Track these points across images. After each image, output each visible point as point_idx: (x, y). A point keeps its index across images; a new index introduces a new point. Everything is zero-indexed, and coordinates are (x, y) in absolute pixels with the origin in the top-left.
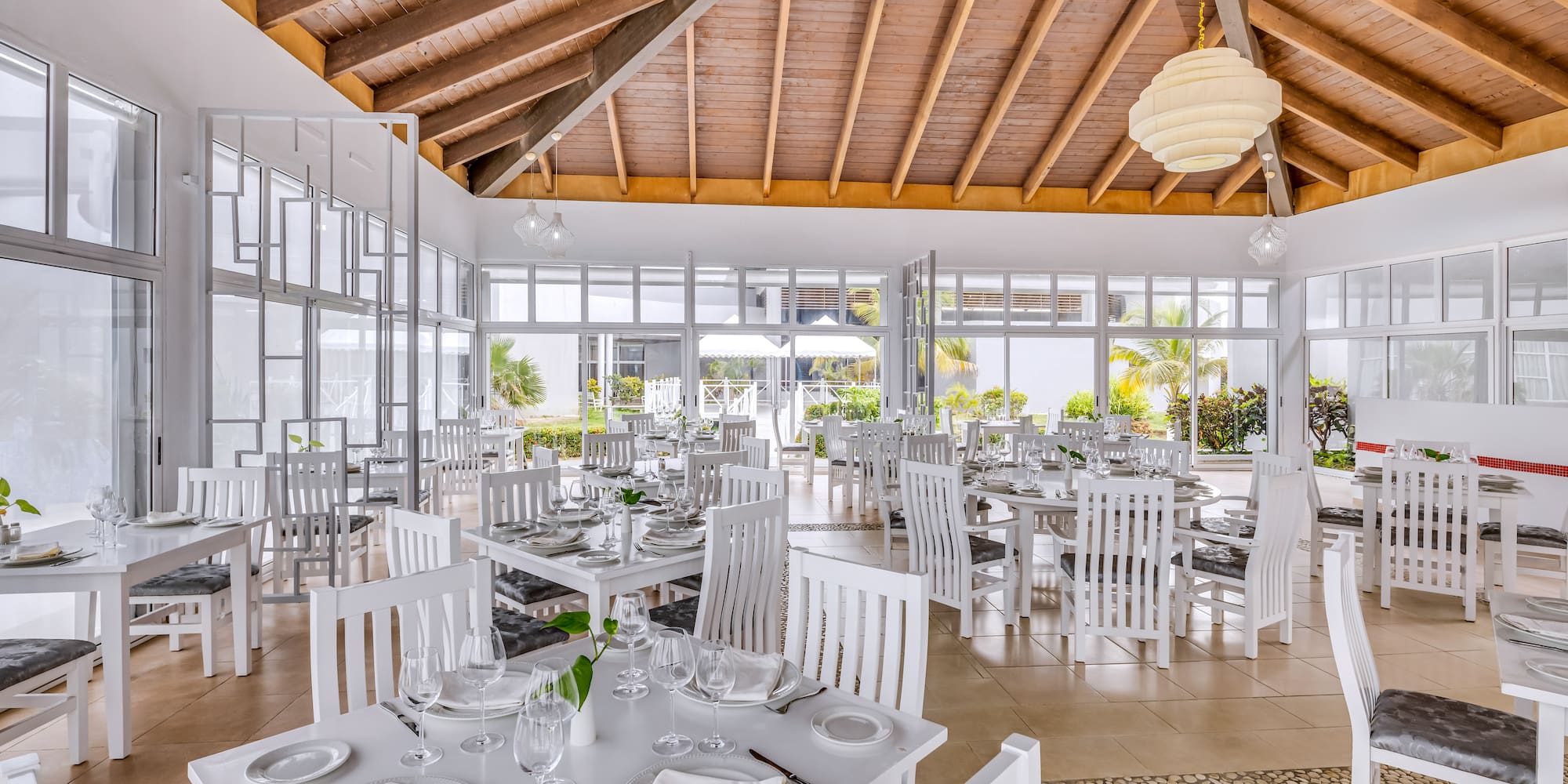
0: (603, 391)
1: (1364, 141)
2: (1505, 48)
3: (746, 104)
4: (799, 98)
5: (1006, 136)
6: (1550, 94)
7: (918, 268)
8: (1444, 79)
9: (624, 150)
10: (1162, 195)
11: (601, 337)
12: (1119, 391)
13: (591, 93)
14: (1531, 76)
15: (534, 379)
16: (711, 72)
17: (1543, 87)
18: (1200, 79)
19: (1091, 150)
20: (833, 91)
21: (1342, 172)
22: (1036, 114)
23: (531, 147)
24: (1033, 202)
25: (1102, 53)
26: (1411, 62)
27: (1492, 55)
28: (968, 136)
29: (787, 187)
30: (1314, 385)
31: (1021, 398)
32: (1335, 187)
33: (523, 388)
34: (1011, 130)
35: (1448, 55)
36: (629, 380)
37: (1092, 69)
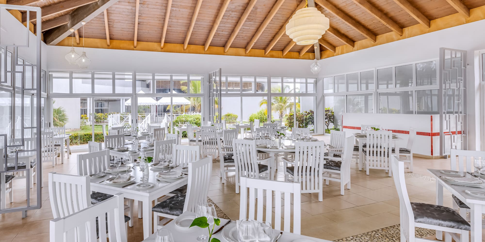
0: (89, 119)
1: (341, 38)
2: (380, 14)
3: (157, 16)
4: (175, 15)
5: (242, 32)
6: (390, 27)
7: (215, 74)
8: (363, 21)
9: (109, 30)
10: (286, 53)
11: (88, 99)
12: (265, 113)
13: (99, 7)
14: (386, 22)
15: (63, 115)
16: (145, 3)
17: (388, 25)
18: (308, 16)
19: (267, 38)
20: (188, 13)
21: (334, 47)
22: (252, 25)
23: (72, 26)
24: (249, 53)
25: (272, 7)
26: (355, 16)
27: (377, 16)
28: (230, 31)
29: (169, 46)
30: (326, 110)
31: (236, 116)
32: (332, 52)
33: (59, 119)
34: (244, 30)
35: (365, 15)
36: (99, 115)
37: (269, 12)
